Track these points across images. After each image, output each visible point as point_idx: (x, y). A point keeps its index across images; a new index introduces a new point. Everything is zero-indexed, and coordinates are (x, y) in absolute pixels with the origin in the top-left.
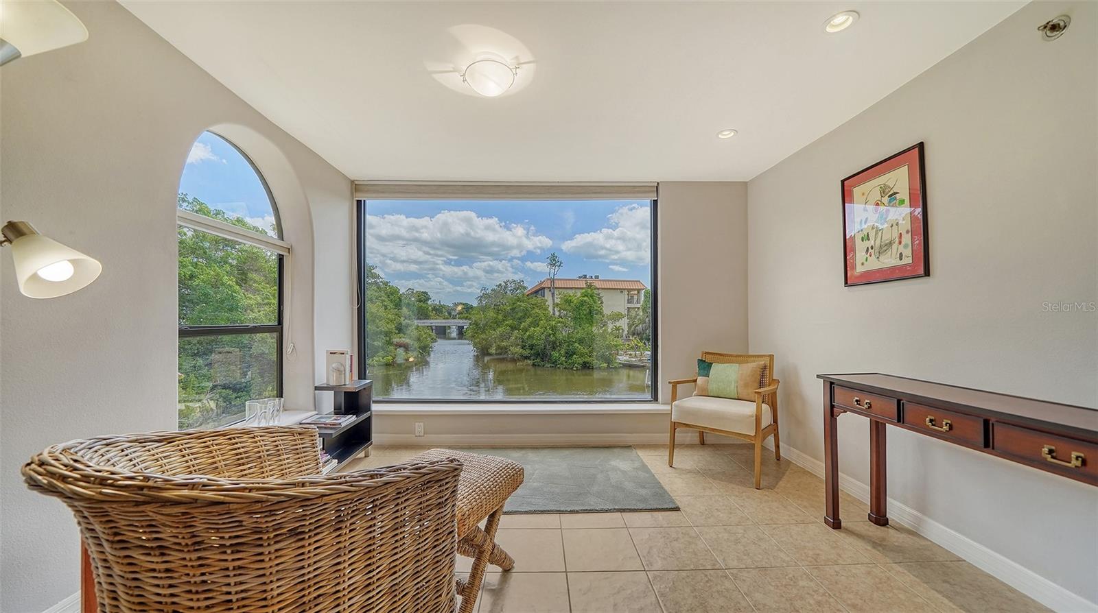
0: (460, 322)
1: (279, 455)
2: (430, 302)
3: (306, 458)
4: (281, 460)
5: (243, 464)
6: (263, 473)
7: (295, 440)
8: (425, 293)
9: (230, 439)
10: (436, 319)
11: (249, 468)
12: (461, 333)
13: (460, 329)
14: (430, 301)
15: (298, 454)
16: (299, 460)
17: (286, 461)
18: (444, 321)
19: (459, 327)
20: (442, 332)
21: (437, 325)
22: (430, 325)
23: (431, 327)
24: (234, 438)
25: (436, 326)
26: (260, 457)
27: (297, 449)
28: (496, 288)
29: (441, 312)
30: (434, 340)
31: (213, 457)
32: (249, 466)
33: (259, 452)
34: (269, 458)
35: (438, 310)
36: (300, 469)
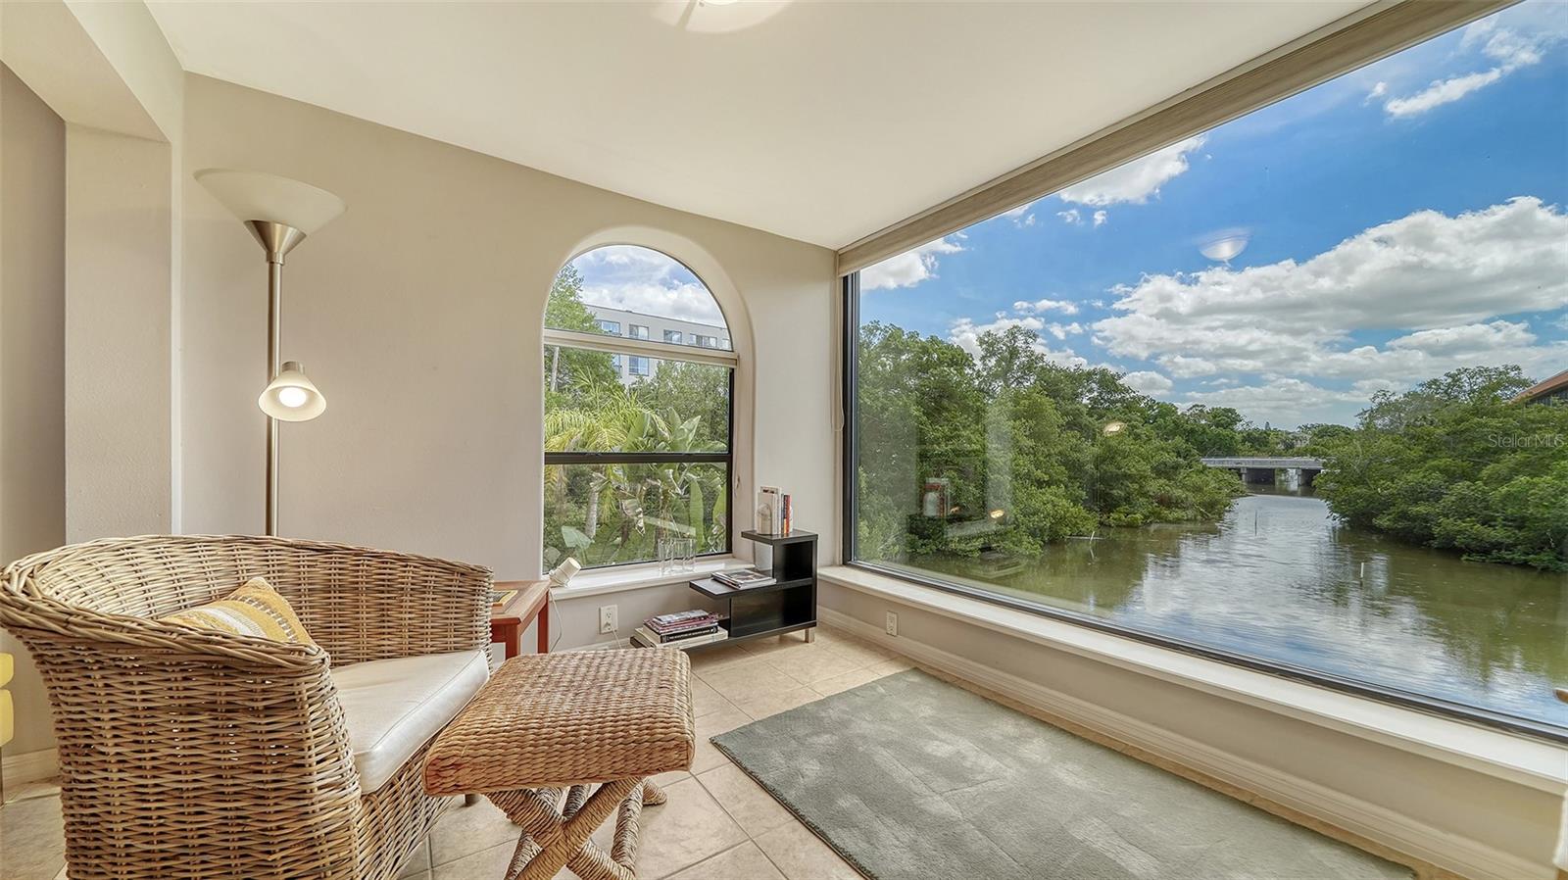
0: (1310, 462)
1: (424, 593)
2: (1239, 427)
3: (458, 605)
4: (424, 599)
5: (383, 592)
6: (402, 607)
7: (452, 580)
8: (1229, 410)
9: (383, 563)
10: (1253, 456)
11: (389, 598)
12: (1309, 483)
13: (1309, 476)
14: (1239, 424)
15: (449, 597)
16: (448, 605)
17: (431, 602)
18: (1270, 459)
19: (1303, 470)
20: (1264, 481)
21: (1251, 466)
22: (1235, 466)
23: (1239, 469)
24: (387, 563)
25: (1248, 469)
26: (402, 589)
27: (450, 591)
28: (1418, 390)
29: (1266, 443)
30: (1236, 493)
31: (357, 577)
32: (389, 595)
33: (403, 584)
34: (412, 592)
35: (1259, 441)
36: (447, 616)
